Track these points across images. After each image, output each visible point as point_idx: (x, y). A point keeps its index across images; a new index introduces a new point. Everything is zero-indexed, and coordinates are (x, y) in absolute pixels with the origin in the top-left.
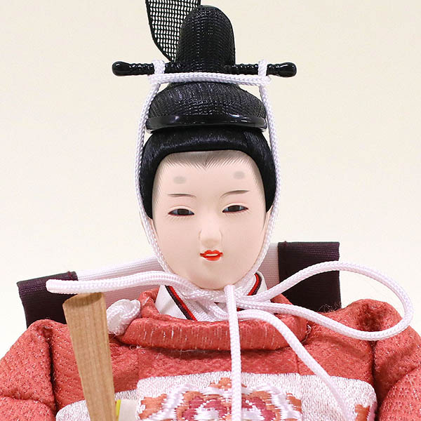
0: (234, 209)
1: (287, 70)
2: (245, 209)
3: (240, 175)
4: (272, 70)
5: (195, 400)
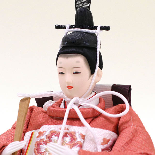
0: (77, 73)
2: (80, 73)
3: (78, 62)
4: (102, 28)
5: (53, 133)
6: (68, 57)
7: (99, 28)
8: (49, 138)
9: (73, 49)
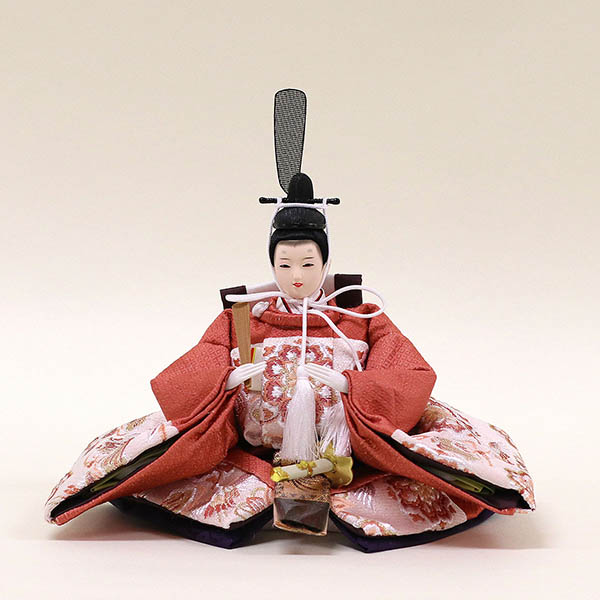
0: (308, 265)
1: (336, 202)
2: (313, 265)
3: (310, 251)
4: (329, 201)
5: (287, 348)
6: (296, 244)
7: (325, 201)
8: (283, 354)
9: (302, 234)
